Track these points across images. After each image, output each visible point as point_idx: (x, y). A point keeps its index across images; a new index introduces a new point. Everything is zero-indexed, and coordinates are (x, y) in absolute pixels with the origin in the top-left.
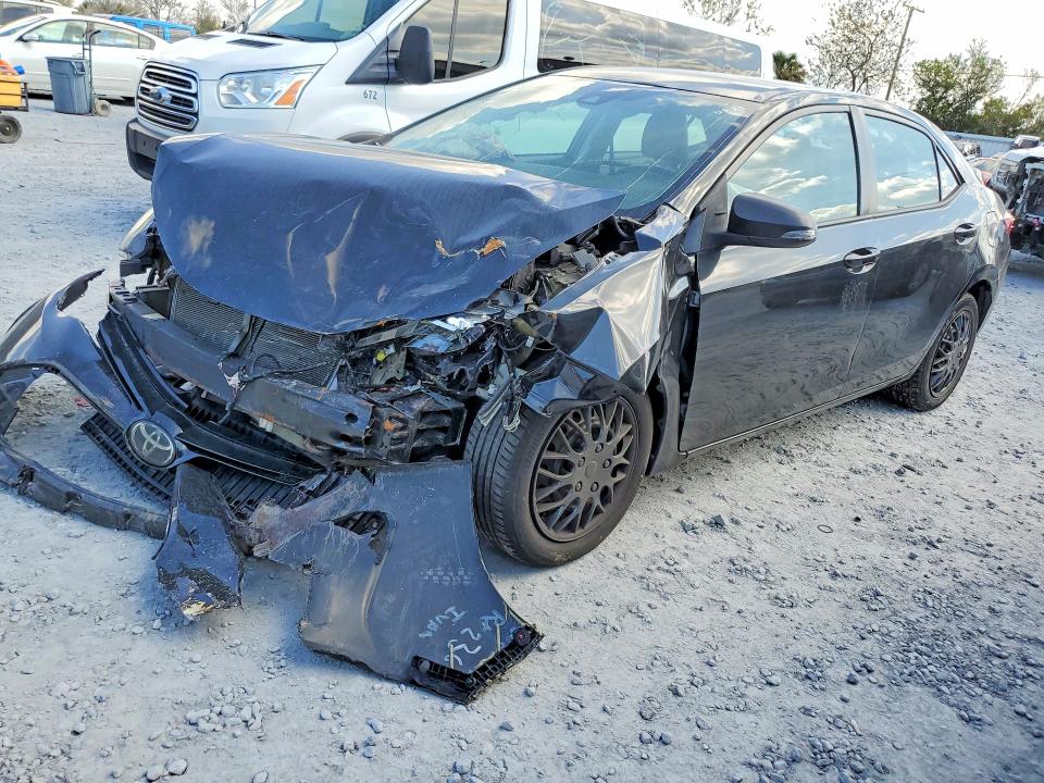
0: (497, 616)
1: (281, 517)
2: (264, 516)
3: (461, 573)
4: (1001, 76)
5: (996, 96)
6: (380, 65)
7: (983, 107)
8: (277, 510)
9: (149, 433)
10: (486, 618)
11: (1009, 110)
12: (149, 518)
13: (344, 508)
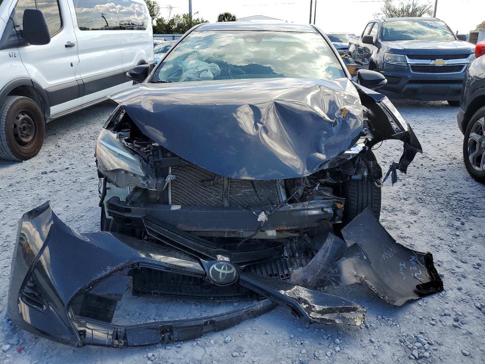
0: (413, 258)
1: (304, 271)
2: (296, 275)
3: (391, 250)
4: (158, 8)
5: (160, 17)
6: (13, 35)
7: (156, 22)
8: (301, 269)
9: (220, 268)
10: (411, 260)
11: (166, 22)
12: (259, 308)
13: (328, 252)
